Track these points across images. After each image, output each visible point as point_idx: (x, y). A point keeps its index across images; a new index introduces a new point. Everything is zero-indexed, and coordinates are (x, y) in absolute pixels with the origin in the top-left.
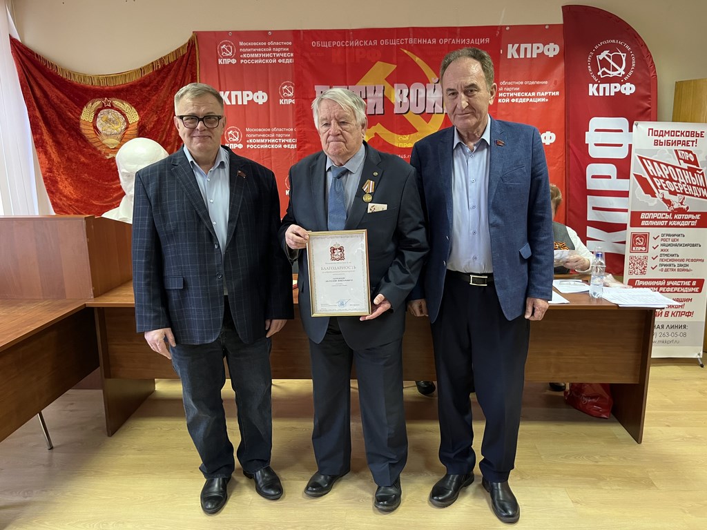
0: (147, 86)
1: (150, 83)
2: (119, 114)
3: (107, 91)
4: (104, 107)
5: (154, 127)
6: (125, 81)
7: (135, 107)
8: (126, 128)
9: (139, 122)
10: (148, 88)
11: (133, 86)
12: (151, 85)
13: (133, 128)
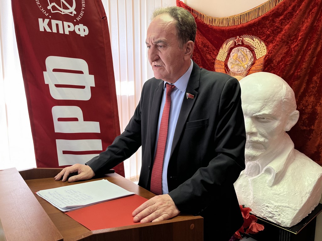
0: (281, 15)
1: (284, 10)
2: (248, 50)
3: (240, 29)
4: (235, 46)
5: (282, 60)
6: (258, 14)
7: (264, 41)
8: (253, 64)
9: (266, 56)
10: (282, 17)
11: (265, 18)
12: (285, 13)
13: (260, 63)
